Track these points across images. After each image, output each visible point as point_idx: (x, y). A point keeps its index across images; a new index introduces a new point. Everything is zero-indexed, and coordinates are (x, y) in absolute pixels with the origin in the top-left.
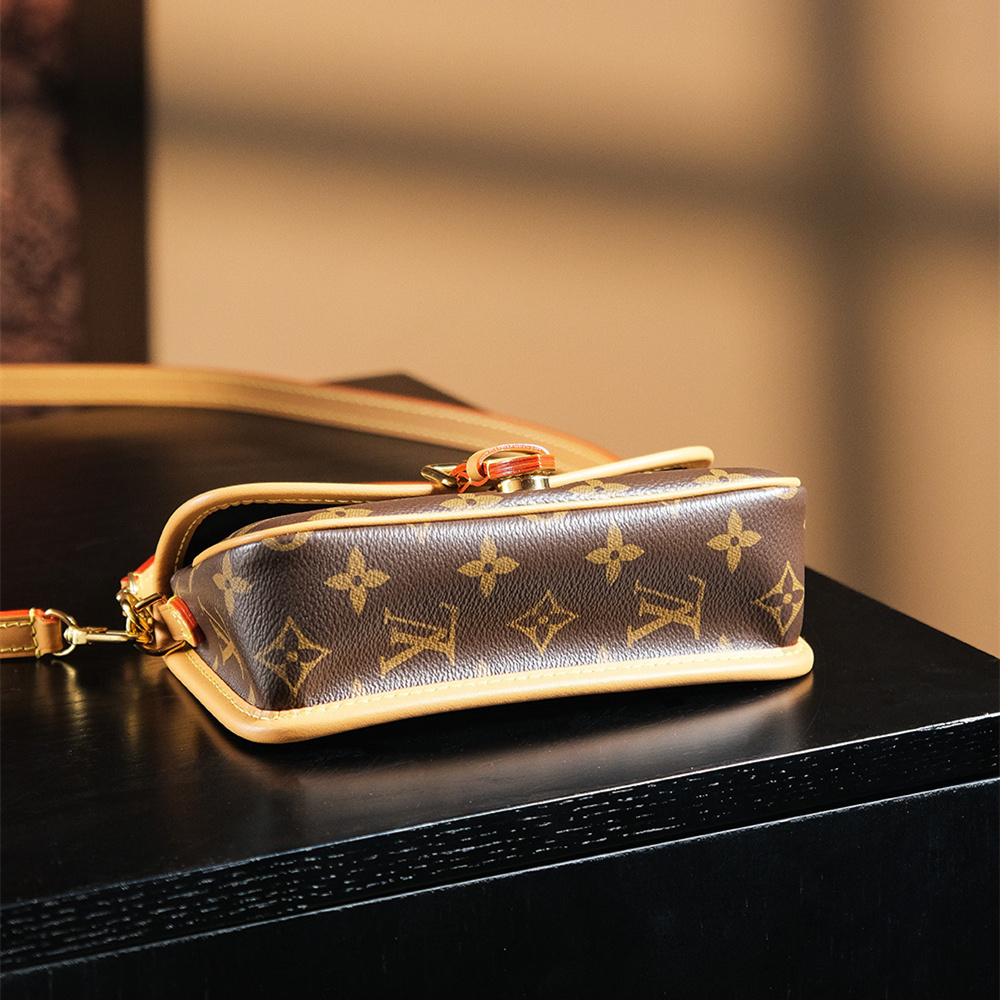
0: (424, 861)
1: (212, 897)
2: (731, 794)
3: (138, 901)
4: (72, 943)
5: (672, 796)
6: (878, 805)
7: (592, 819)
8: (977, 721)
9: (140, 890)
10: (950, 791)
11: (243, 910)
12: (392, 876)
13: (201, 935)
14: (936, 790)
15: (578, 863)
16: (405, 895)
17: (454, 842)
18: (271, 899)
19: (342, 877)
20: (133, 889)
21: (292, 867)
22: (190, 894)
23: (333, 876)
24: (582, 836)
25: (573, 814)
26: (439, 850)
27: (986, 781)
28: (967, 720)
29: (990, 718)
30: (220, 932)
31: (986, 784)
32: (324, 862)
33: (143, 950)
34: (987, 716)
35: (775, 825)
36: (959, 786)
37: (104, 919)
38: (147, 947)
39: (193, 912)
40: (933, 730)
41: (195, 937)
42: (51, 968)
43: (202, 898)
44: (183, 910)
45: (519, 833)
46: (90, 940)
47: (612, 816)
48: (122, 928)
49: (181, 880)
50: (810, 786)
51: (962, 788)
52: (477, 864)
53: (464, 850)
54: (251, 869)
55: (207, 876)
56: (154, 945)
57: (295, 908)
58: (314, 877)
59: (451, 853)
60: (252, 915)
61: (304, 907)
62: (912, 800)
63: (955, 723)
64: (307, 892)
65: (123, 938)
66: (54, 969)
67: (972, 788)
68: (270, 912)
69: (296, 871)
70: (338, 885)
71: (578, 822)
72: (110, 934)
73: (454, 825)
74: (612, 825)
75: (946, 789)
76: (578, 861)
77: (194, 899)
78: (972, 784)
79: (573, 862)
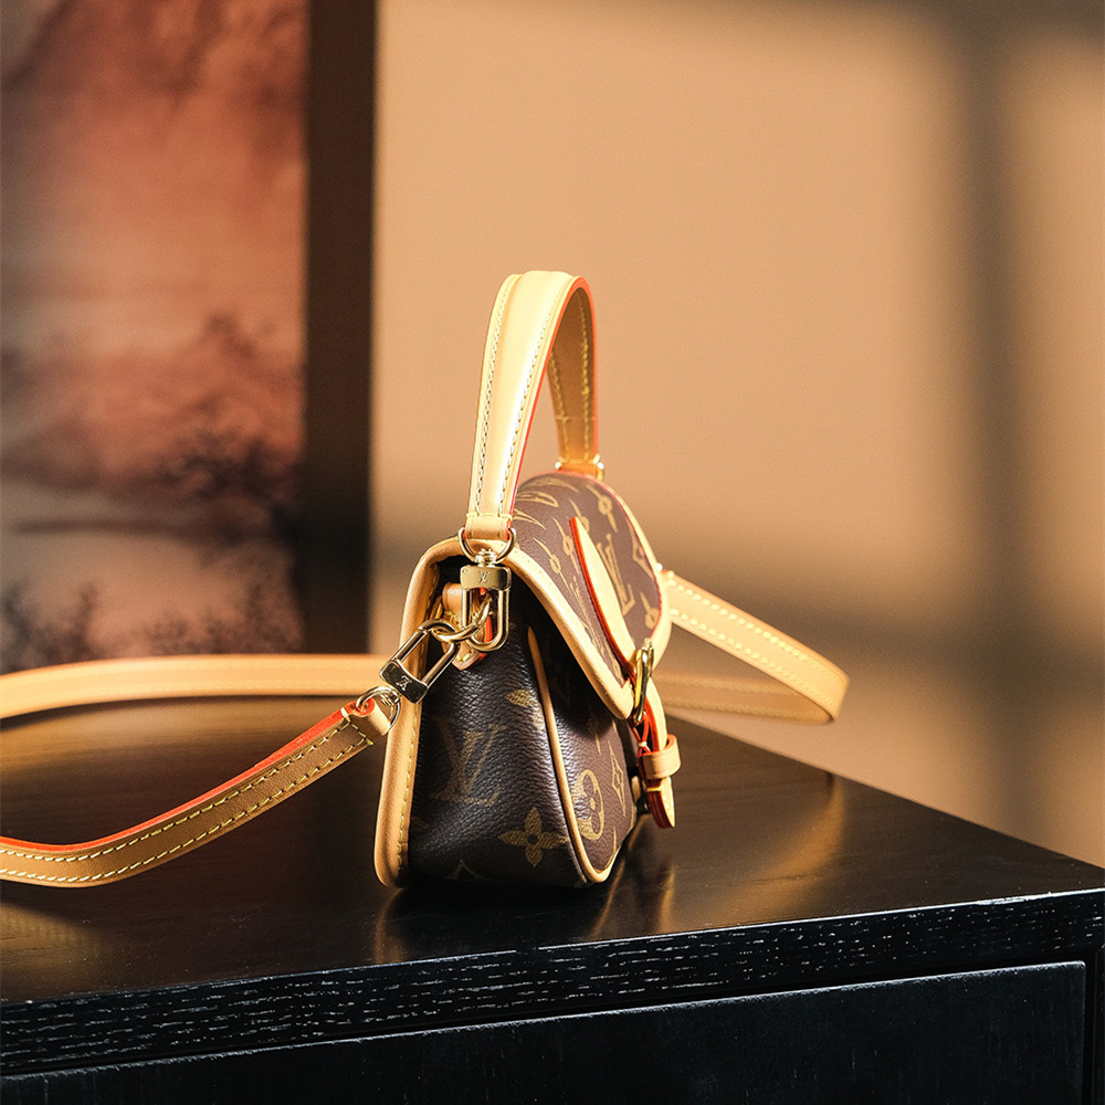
0: (448, 996)
1: (221, 1015)
2: (777, 953)
3: (141, 1012)
4: (70, 1051)
5: (713, 950)
6: (935, 980)
7: (629, 967)
8: (1038, 900)
9: (143, 1001)
10: (1013, 972)
11: (254, 1031)
12: (414, 1009)
13: (210, 1055)
14: (996, 970)
15: (614, 1015)
16: (429, 1032)
17: (479, 979)
18: (285, 1022)
19: (360, 1005)
20: (136, 999)
21: (308, 990)
22: (197, 1010)
23: (351, 1004)
24: (617, 984)
25: (609, 960)
26: (466, 985)
27: (1050, 965)
28: (1027, 898)
29: (1052, 898)
30: (230, 1054)
31: (1049, 968)
32: (342, 988)
33: (147, 1065)
34: (1050, 895)
35: (825, 992)
36: (1021, 968)
37: (104, 1028)
38: (151, 1063)
39: (201, 1030)
40: (992, 905)
41: (203, 1057)
42: (47, 1077)
43: (211, 1015)
44: (190, 1026)
45: (551, 975)
46: (89, 1049)
47: (650, 965)
48: (124, 1040)
49: (189, 993)
50: (862, 952)
51: (1023, 970)
52: (506, 1005)
53: (492, 988)
54: (264, 988)
55: (216, 991)
56: (159, 1061)
57: (310, 1034)
58: (330, 1003)
59: (477, 990)
60: (262, 1038)
61: (320, 1034)
62: (971, 979)
63: (1015, 900)
64: (322, 1019)
65: (124, 1050)
66: (51, 1079)
67: (1035, 971)
68: (283, 1037)
69: (312, 994)
70: (355, 1014)
71: (614, 969)
72: (111, 1046)
73: (481, 961)
74: (649, 976)
75: (1007, 969)
76: (615, 1012)
77: (202, 1015)
78: (1034, 967)
79: (610, 1012)
